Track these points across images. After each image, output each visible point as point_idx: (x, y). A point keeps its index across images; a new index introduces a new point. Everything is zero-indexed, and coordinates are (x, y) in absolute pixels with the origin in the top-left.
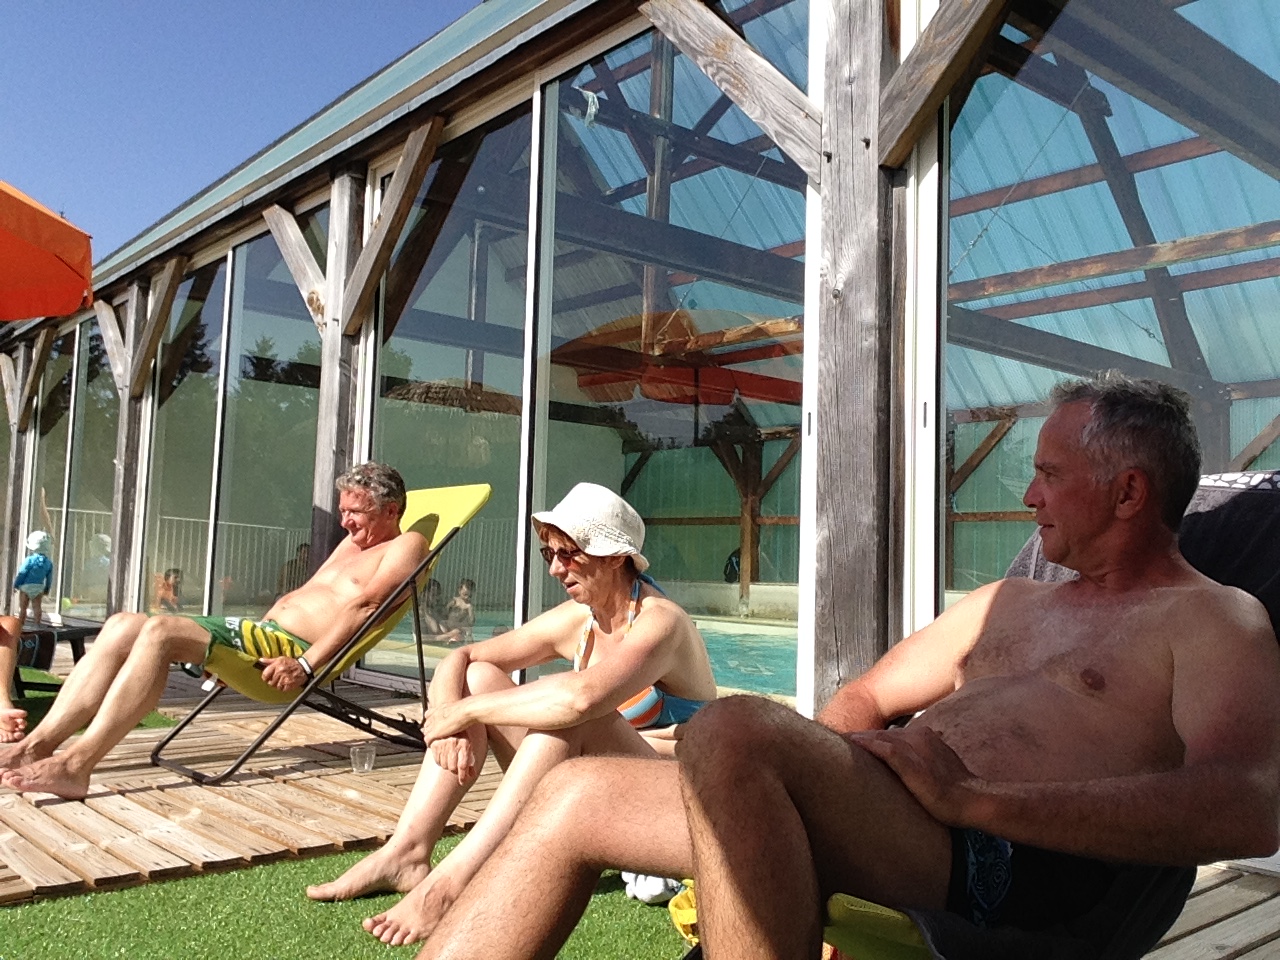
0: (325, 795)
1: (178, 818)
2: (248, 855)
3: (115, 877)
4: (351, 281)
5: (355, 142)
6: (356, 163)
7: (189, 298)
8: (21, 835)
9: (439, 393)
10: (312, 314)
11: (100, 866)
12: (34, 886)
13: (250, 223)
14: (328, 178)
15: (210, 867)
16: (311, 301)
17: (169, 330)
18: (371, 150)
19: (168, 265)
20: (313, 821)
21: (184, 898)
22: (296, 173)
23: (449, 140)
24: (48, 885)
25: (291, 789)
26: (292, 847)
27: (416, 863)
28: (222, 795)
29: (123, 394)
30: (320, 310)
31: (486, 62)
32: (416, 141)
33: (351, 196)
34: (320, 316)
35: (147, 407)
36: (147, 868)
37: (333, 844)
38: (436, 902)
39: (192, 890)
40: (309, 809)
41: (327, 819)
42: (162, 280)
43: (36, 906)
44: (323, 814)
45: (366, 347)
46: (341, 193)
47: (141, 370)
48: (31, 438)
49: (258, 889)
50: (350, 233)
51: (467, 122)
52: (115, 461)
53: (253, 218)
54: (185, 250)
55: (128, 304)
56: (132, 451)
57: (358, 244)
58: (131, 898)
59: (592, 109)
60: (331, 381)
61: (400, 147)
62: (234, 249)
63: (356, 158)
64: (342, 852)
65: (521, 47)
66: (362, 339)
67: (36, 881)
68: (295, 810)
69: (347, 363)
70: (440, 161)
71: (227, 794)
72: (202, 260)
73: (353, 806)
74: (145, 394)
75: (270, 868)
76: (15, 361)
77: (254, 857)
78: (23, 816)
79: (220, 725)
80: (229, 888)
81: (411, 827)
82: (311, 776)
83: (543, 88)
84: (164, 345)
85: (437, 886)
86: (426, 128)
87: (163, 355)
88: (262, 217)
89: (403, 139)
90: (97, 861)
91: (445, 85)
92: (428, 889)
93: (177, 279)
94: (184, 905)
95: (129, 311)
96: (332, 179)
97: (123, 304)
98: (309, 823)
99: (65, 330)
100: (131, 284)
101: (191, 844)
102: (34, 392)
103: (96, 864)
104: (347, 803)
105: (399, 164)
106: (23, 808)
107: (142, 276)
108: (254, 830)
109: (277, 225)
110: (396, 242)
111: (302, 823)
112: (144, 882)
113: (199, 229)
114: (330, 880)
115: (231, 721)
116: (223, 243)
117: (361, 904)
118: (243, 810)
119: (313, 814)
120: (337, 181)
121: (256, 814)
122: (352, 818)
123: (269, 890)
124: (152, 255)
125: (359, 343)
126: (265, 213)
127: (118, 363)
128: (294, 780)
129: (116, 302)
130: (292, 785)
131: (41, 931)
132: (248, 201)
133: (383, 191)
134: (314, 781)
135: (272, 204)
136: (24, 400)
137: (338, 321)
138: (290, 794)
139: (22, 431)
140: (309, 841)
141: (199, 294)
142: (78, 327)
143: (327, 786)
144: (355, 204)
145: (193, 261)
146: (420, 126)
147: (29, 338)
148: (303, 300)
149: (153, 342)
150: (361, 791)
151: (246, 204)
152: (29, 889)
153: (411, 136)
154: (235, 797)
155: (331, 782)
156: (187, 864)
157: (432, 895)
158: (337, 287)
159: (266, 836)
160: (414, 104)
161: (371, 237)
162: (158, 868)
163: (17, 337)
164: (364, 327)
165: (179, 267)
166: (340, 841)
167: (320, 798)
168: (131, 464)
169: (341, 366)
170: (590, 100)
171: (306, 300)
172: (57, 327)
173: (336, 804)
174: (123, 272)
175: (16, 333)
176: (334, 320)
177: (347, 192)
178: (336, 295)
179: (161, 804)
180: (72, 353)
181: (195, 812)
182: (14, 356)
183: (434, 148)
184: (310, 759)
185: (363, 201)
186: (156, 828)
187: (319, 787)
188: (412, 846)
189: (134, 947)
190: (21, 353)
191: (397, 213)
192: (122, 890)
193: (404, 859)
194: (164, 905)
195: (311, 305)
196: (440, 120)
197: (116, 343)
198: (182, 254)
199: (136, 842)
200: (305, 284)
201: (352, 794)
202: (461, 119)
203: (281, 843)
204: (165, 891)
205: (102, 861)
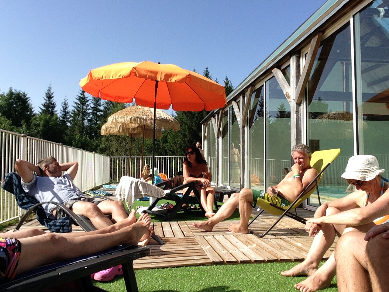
0: (291, 244)
1: (250, 246)
2: (266, 259)
3: (231, 261)
4: (297, 88)
5: (295, 46)
6: (297, 52)
7: (255, 97)
8: (212, 247)
9: (333, 116)
10: (287, 98)
11: (228, 258)
12: (212, 261)
13: (269, 74)
14: (289, 57)
15: (256, 261)
16: (286, 95)
17: (251, 106)
18: (301, 47)
19: (249, 89)
20: (286, 251)
21: (248, 269)
22: (280, 58)
23: (324, 40)
24: (215, 261)
25: (282, 241)
26: (279, 258)
27: (314, 268)
28: (262, 241)
29: (240, 126)
30: (289, 97)
31: (334, 12)
32: (314, 41)
33: (296, 62)
34: (289, 99)
35: (246, 129)
36: (240, 260)
37: (291, 259)
38: (317, 281)
39: (250, 267)
40: (286, 248)
41: (290, 251)
42: (248, 93)
43: (213, 266)
44: (290, 250)
45: (303, 107)
46: (293, 62)
47: (244, 118)
48: (220, 139)
49: (268, 270)
50: (296, 73)
51: (330, 32)
52: (240, 145)
53: (269, 73)
54: (253, 85)
55: (240, 101)
56: (244, 142)
57: (299, 76)
58: (235, 267)
59: (382, 14)
60: (294, 118)
61: (309, 45)
62: (265, 82)
63: (297, 50)
64: (293, 262)
65: (344, 5)
66: (302, 104)
67: (213, 260)
68: (282, 248)
69: (298, 112)
70: (322, 46)
71: (264, 241)
72: (257, 86)
73: (299, 248)
74: (246, 126)
75: (272, 264)
76: (215, 119)
77: (268, 260)
78: (213, 242)
79: (266, 220)
80: (261, 268)
81: (311, 257)
82: (288, 238)
83: (354, 16)
84: (250, 111)
85: (317, 276)
86: (317, 37)
87: (250, 114)
88: (272, 72)
89: (310, 42)
90: (228, 256)
91: (321, 23)
92: (314, 277)
93: (252, 93)
94: (248, 271)
95: (240, 103)
96: (290, 58)
97: (239, 101)
98: (285, 252)
99: (226, 110)
100: (240, 96)
101: (252, 254)
102: (220, 127)
103: (227, 257)
104: (297, 247)
105: (309, 50)
106: (213, 240)
107: (243, 93)
108: (269, 252)
109: (276, 74)
110: (310, 73)
111: (283, 252)
112: (239, 263)
113: (256, 78)
114: (288, 270)
115: (269, 219)
116: (262, 81)
117: (296, 278)
118: (268, 246)
119: (287, 249)
120: (292, 58)
121: (271, 247)
122: (298, 252)
123: (271, 270)
124: (245, 87)
125: (301, 106)
126: (272, 71)
127: (238, 117)
128: (283, 238)
129: (237, 101)
130: (282, 240)
131: (213, 273)
132: (268, 68)
133: (305, 58)
134: (289, 239)
135: (274, 68)
136: (218, 129)
137: (294, 100)
138: (281, 242)
139: (218, 138)
140: (284, 257)
141: (257, 96)
142: (229, 109)
143: (292, 241)
144: (298, 64)
145: (255, 87)
146: (315, 37)
147: (218, 113)
148: (284, 95)
149: (247, 110)
150: (302, 244)
151: (267, 69)
152: (211, 262)
153: (312, 40)
154: (266, 242)
155: (294, 240)
156: (250, 260)
157: (316, 278)
158: (293, 89)
159: (272, 254)
160: (312, 31)
161: (302, 73)
162: (242, 260)
163: (215, 113)
164: (302, 101)
165: (252, 89)
166: (293, 258)
167: (290, 245)
168: (243, 145)
169: (296, 113)
170: (381, 11)
171: (285, 95)
172: (224, 109)
173: (294, 247)
174: (238, 93)
175: (215, 112)
176: (293, 100)
177: (295, 61)
178: (294, 92)
179: (246, 242)
180: (228, 116)
181: (255, 245)
182: (215, 118)
183: (320, 43)
184: (289, 233)
185: (300, 63)
186: (244, 249)
187: (290, 241)
188: (312, 263)
189: (234, 281)
190: (216, 117)
191: (310, 64)
192: (233, 265)
193: (309, 267)
194: (243, 270)
195: (287, 96)
196: (321, 34)
197: (238, 112)
198: (252, 86)
199: (238, 252)
200: (284, 90)
201: (299, 245)
202: (328, 31)
203: (276, 257)
204: (244, 267)
205: (229, 256)
